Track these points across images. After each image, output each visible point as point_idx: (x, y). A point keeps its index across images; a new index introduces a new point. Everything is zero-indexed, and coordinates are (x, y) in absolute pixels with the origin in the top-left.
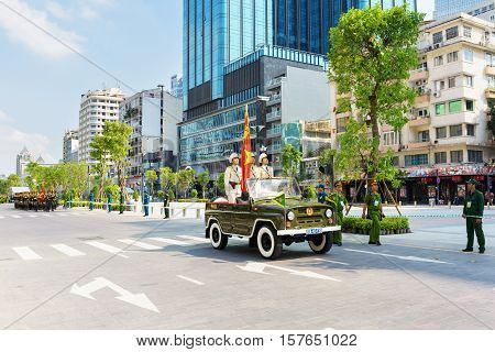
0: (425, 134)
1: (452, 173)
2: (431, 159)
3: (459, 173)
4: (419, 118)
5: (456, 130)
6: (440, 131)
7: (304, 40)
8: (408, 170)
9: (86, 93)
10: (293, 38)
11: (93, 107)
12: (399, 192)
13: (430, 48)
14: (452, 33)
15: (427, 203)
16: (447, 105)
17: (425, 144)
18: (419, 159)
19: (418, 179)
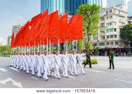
0: (104, 37)
1: (111, 48)
2: (106, 44)
3: (113, 48)
4: (102, 33)
5: (112, 36)
6: (108, 37)
7: (73, 12)
8: (99, 47)
9: (14, 26)
10: (70, 12)
11: (16, 29)
12: (97, 53)
13: (105, 15)
14: (111, 11)
15: (104, 55)
16: (110, 30)
17: (104, 40)
18: (102, 44)
19: (102, 49)
